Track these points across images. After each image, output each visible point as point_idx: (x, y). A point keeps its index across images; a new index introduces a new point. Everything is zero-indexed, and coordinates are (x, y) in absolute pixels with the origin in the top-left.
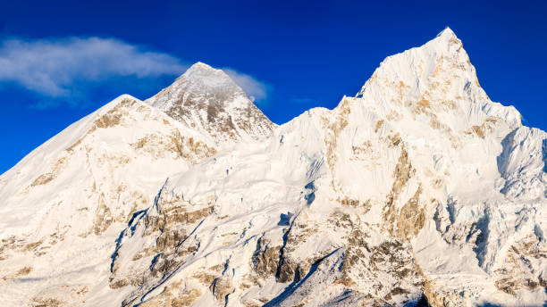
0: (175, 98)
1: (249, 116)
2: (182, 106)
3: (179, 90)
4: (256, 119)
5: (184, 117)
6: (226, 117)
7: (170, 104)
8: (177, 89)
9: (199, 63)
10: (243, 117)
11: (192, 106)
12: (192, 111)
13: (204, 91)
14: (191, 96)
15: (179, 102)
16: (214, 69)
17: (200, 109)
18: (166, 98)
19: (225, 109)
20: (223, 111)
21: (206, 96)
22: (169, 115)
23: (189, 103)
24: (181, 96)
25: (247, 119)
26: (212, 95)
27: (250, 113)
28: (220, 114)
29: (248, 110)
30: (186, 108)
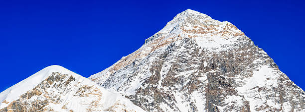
0: (145, 72)
1: (282, 100)
2: (159, 86)
3: (152, 59)
4: (294, 104)
5: (163, 106)
6: (240, 103)
7: (136, 84)
8: (149, 56)
9: (189, 11)
10: (270, 103)
11: (177, 86)
12: (178, 96)
13: (198, 60)
14: (176, 68)
15: (154, 79)
16: (216, 22)
17: (191, 91)
18: (129, 72)
19: (238, 89)
20: (235, 93)
21: (201, 68)
22: (135, 102)
23: (171, 81)
24: (156, 68)
25: (278, 106)
26: (213, 67)
27: (283, 94)
28: (229, 99)
29: (280, 90)
30: (166, 89)
